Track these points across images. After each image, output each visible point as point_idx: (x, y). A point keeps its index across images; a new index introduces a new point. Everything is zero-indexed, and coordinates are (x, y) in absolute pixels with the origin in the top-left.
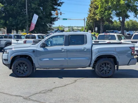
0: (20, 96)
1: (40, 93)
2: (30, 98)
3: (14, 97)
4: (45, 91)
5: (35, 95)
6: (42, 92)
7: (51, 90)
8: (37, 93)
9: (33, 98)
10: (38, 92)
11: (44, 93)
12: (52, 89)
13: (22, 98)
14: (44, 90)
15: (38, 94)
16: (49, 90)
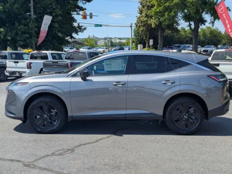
0: (18, 161)
1: (53, 154)
2: (35, 163)
3: (8, 163)
4: (61, 152)
5: (44, 159)
6: (57, 153)
7: (72, 150)
8: (48, 156)
9: (41, 164)
10: (50, 153)
11: (61, 154)
12: (74, 148)
13: (21, 163)
14: (60, 150)
15: (49, 158)
16: (69, 150)
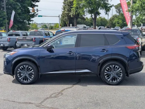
0: (30, 103)
2: (43, 104)
5: (46, 101)
6: (53, 96)
7: (61, 93)
9: (47, 104)
10: (48, 96)
13: (33, 105)
15: (50, 99)
